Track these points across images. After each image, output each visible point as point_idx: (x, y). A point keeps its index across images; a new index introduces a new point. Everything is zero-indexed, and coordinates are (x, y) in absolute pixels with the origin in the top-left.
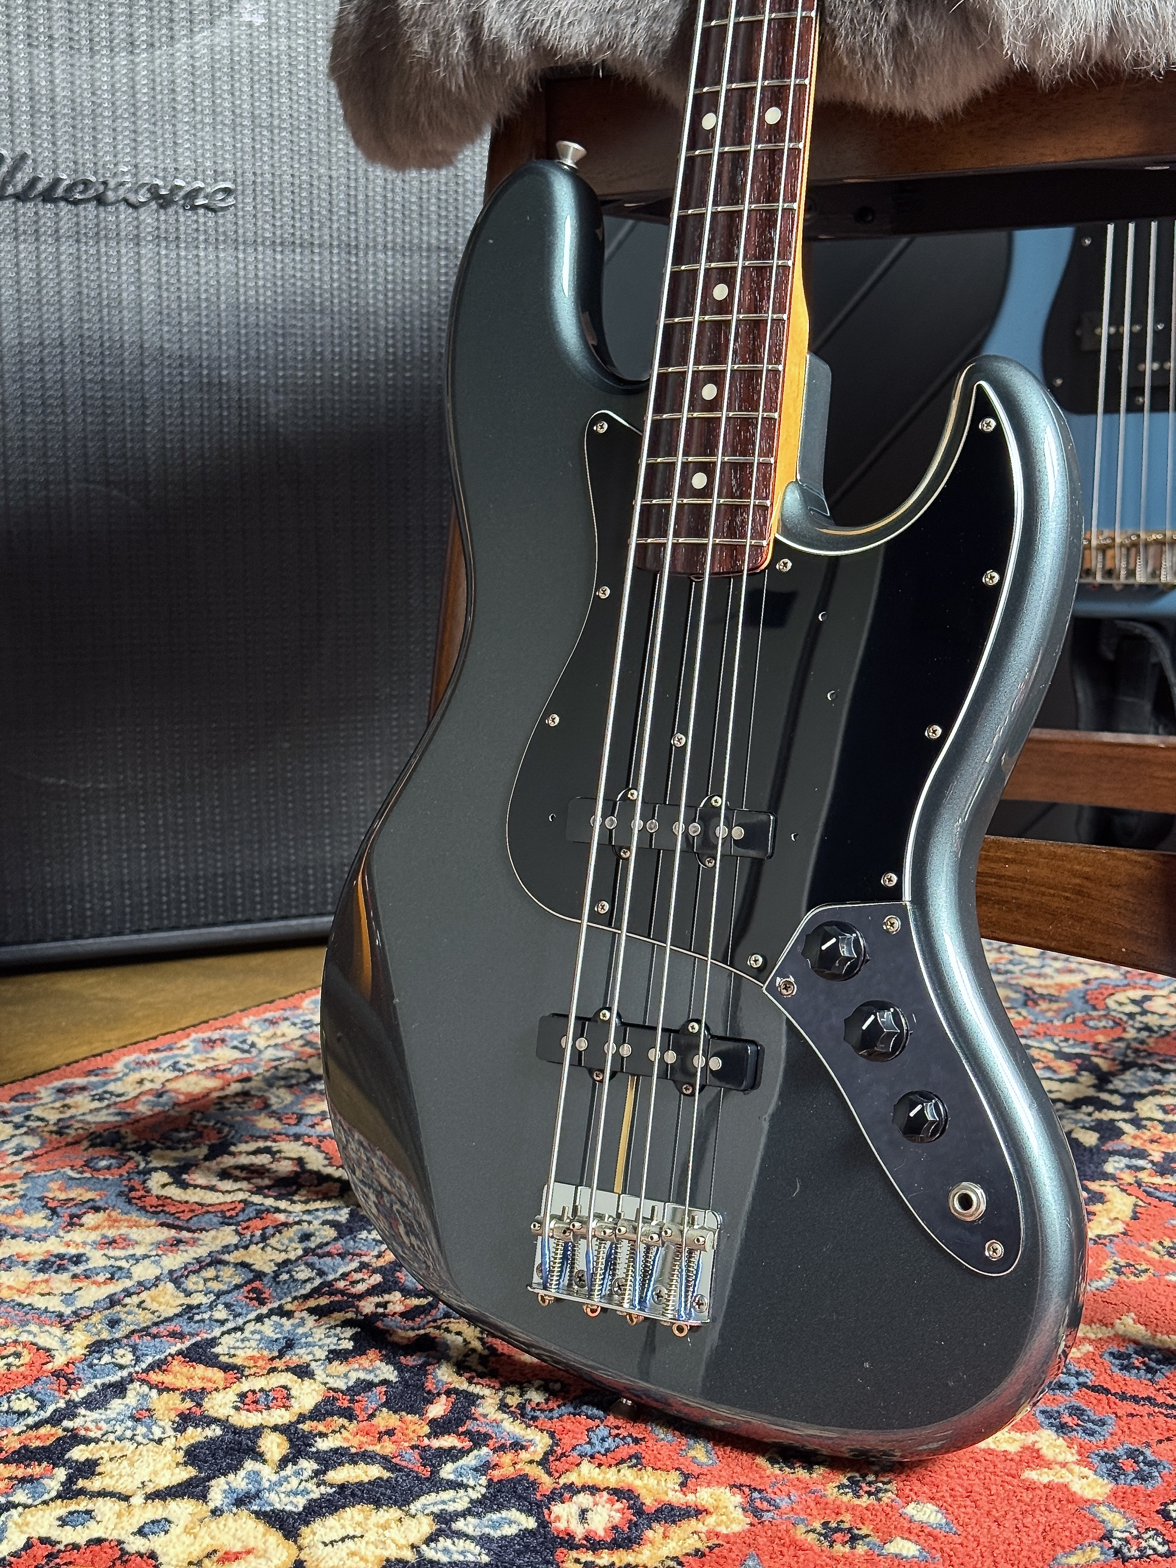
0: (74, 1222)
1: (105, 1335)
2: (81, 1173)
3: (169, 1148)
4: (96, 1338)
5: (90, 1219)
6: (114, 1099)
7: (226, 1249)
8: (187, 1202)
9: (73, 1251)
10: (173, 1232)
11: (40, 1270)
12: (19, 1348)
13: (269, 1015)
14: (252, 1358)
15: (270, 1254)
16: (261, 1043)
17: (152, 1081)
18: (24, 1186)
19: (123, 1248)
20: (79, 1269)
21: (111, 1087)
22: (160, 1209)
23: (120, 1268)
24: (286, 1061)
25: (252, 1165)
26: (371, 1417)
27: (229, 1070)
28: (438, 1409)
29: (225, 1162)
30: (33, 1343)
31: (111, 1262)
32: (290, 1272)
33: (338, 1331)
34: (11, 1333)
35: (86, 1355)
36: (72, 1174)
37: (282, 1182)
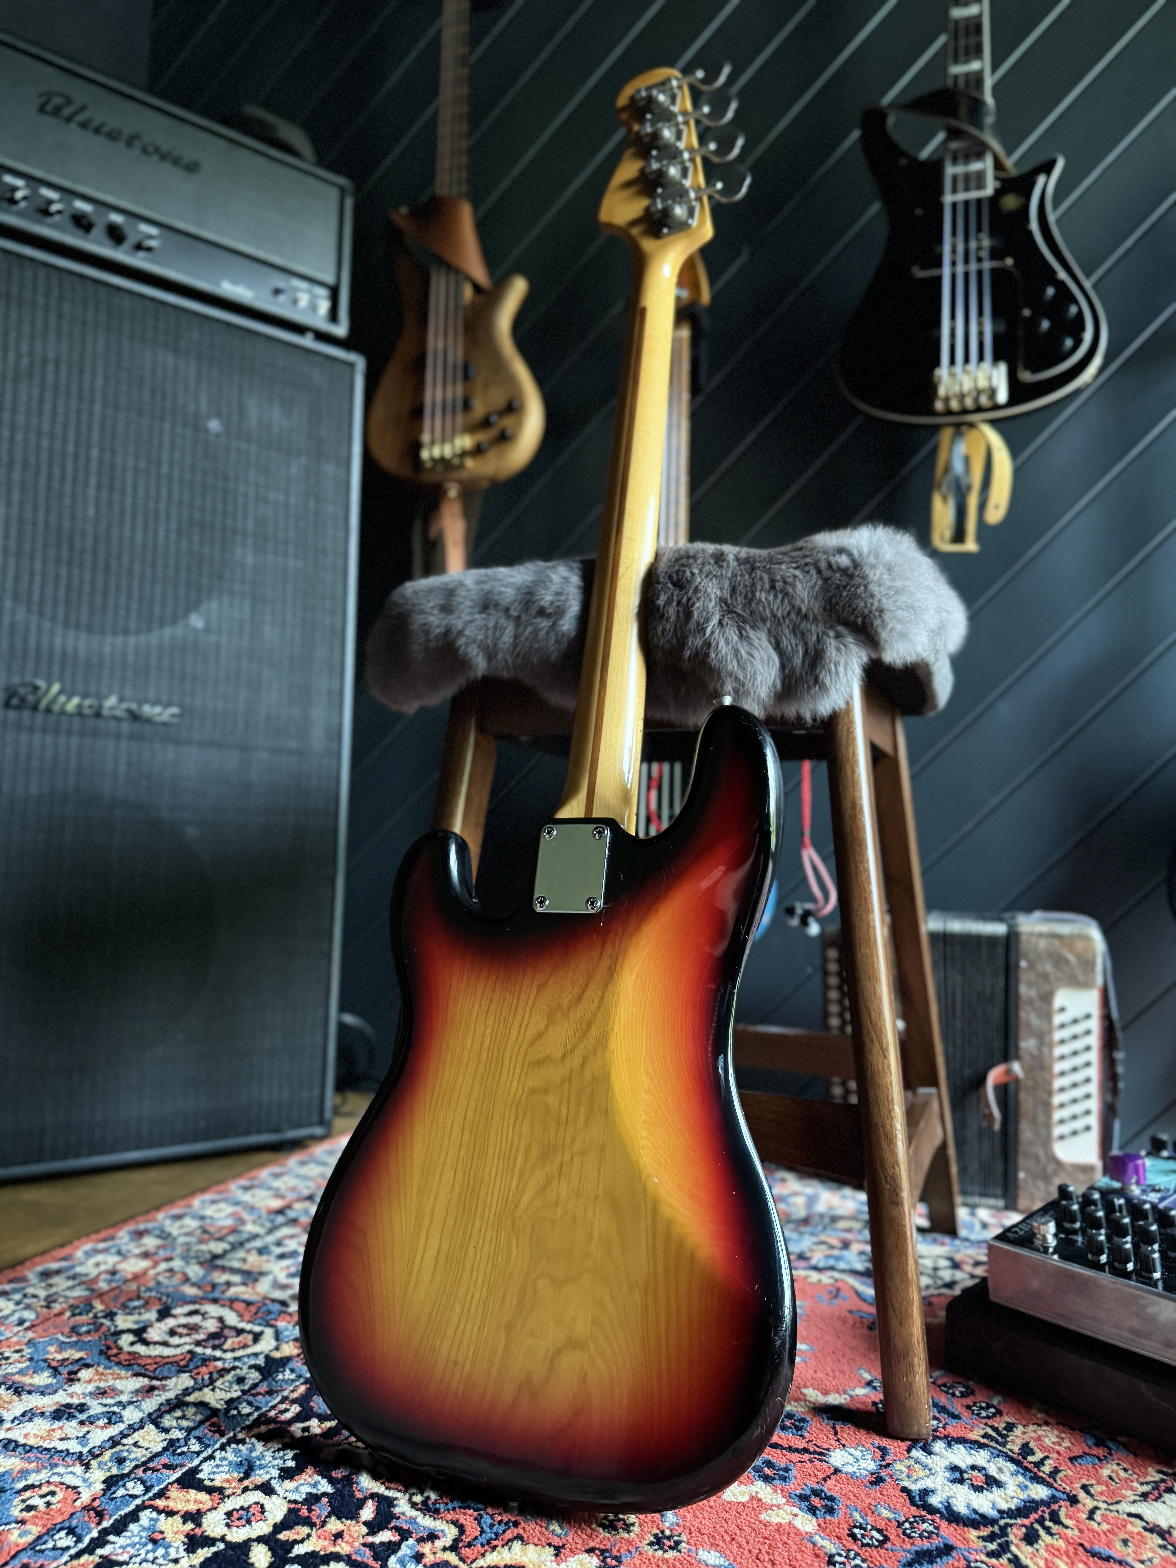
0: (72, 1378)
1: (115, 1471)
2: (68, 1337)
3: (128, 1314)
4: (109, 1474)
5: (84, 1374)
6: (82, 1278)
7: (187, 1392)
8: (151, 1356)
9: (75, 1401)
10: (146, 1381)
11: (55, 1419)
12: (52, 1488)
13: (174, 1211)
14: (226, 1481)
15: (219, 1394)
16: (175, 1232)
17: (106, 1264)
18: (29, 1351)
19: (112, 1397)
20: (83, 1416)
21: (78, 1269)
22: (133, 1362)
23: (114, 1413)
24: (192, 1244)
25: (188, 1324)
26: (324, 1524)
27: (156, 1254)
28: (368, 1512)
29: (170, 1322)
30: (62, 1484)
31: (106, 1409)
32: (236, 1408)
33: (281, 1453)
34: (43, 1476)
35: (105, 1491)
36: (62, 1338)
37: (212, 1336)
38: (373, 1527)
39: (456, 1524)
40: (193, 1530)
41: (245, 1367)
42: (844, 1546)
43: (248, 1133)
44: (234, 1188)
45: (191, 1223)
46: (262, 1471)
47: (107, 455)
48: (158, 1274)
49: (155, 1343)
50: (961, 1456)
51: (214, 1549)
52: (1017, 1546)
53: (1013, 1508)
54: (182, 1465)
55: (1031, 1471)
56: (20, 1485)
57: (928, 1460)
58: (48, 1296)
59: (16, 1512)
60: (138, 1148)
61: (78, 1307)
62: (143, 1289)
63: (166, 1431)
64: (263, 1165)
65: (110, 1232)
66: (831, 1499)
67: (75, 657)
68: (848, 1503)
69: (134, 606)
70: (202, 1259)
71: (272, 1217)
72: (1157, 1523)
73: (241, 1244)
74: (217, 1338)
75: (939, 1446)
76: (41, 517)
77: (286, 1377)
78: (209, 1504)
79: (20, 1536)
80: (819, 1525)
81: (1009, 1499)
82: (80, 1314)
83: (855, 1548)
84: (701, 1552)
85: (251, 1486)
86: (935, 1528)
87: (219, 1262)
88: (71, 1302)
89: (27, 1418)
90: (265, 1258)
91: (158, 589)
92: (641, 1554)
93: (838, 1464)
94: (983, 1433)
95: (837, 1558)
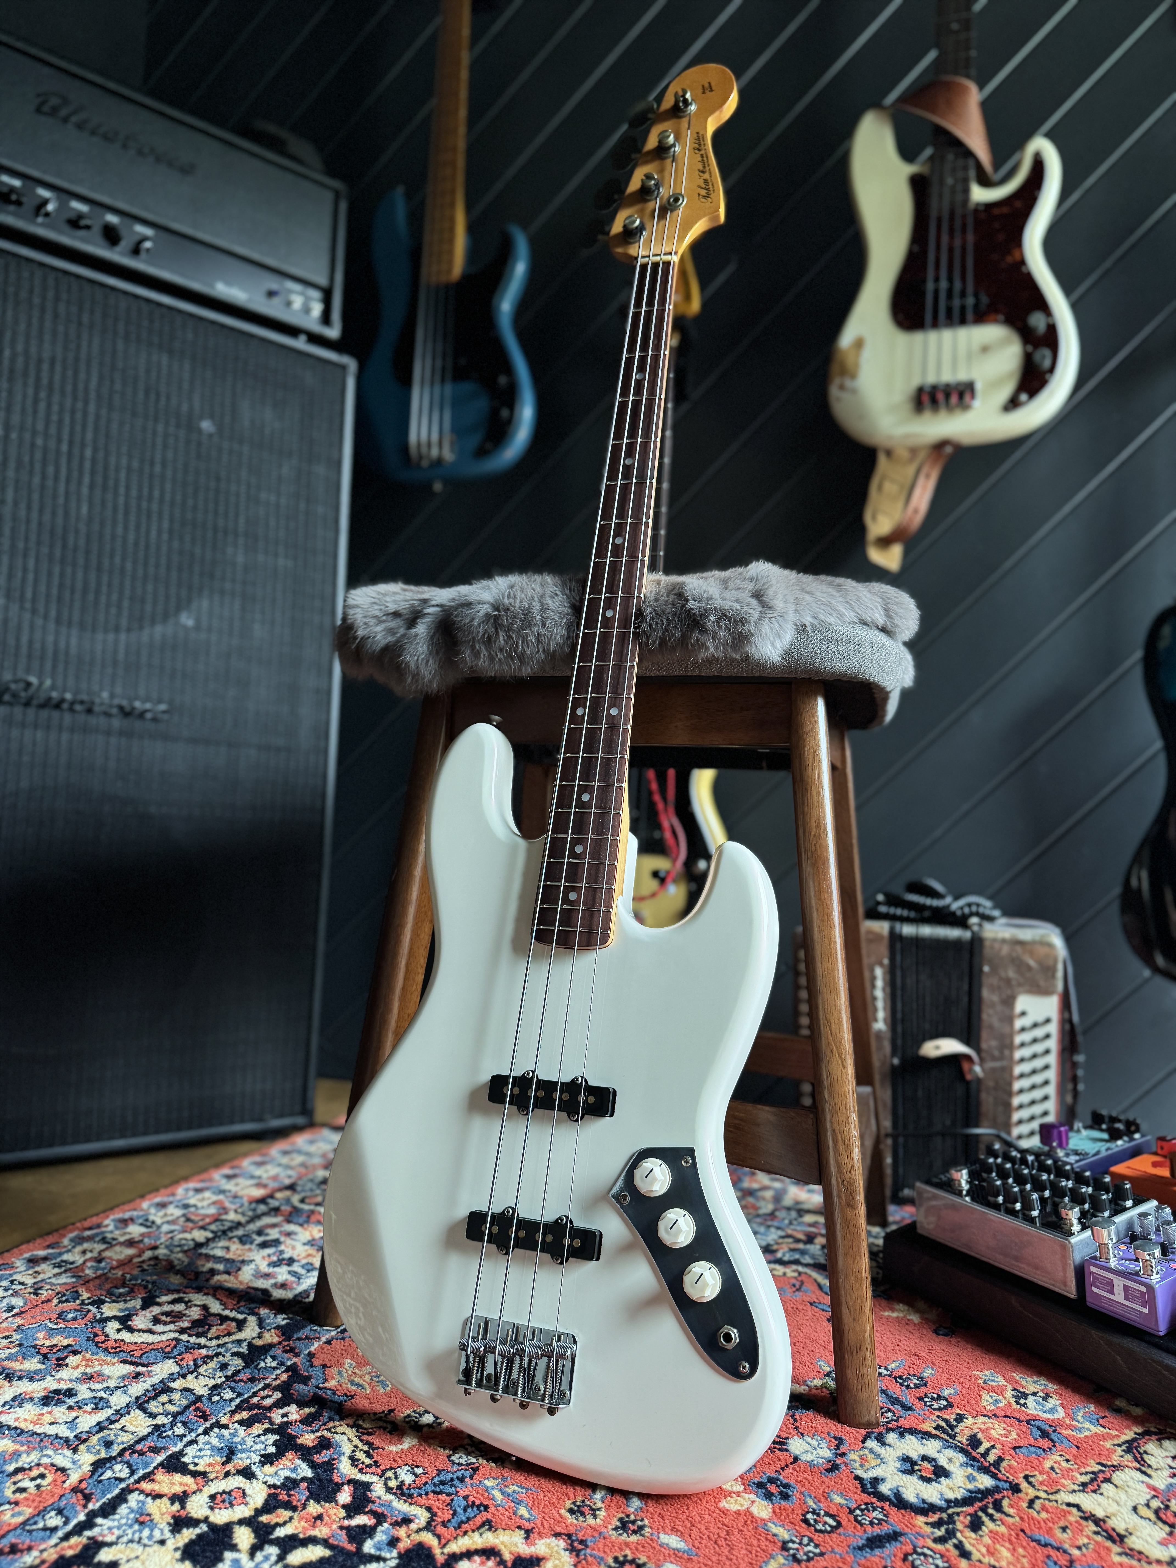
0: (60, 1364)
1: (103, 1455)
2: (56, 1324)
3: (114, 1301)
4: (98, 1457)
5: (72, 1360)
6: (69, 1266)
7: (172, 1378)
8: (136, 1343)
9: (63, 1386)
10: (132, 1368)
11: (44, 1405)
12: (42, 1469)
13: (158, 1200)
14: (210, 1465)
15: (203, 1381)
16: (159, 1221)
17: (91, 1251)
18: (18, 1337)
19: (99, 1382)
20: (71, 1402)
21: (65, 1257)
22: (118, 1349)
23: (101, 1399)
24: (176, 1233)
25: (172, 1311)
26: (304, 1506)
27: (141, 1241)
28: (345, 1496)
29: (156, 1310)
30: (52, 1465)
31: (93, 1394)
32: (219, 1394)
33: (262, 1438)
34: (34, 1457)
35: (93, 1472)
36: (51, 1325)
37: (196, 1323)
38: (352, 1510)
39: (429, 1509)
40: (178, 1511)
41: (228, 1355)
42: (797, 1531)
43: (232, 1122)
44: (217, 1176)
45: (174, 1212)
46: (244, 1455)
47: (101, 455)
48: (143, 1262)
49: (139, 1331)
50: (913, 1447)
51: (198, 1531)
52: (961, 1532)
53: (959, 1497)
54: (166, 1450)
55: (978, 1461)
56: (11, 1468)
57: (882, 1451)
58: (34, 1284)
59: (8, 1493)
60: (123, 1136)
61: (64, 1295)
62: (128, 1276)
63: (153, 1416)
64: (245, 1155)
65: (95, 1220)
66: (787, 1486)
67: (67, 653)
68: (803, 1489)
69: (126, 604)
70: (186, 1248)
71: (253, 1205)
72: (1093, 1513)
73: (224, 1232)
74: (201, 1326)
75: (891, 1437)
76: (35, 515)
77: (269, 1365)
78: (194, 1487)
79: (13, 1516)
80: (774, 1512)
81: (956, 1489)
82: (67, 1301)
83: (808, 1534)
84: (662, 1536)
85: (233, 1471)
86: (885, 1515)
87: (204, 1251)
88: (59, 1289)
89: (17, 1403)
90: (247, 1247)
91: (150, 588)
92: (604, 1538)
93: (797, 1453)
94: (934, 1425)
95: (791, 1545)
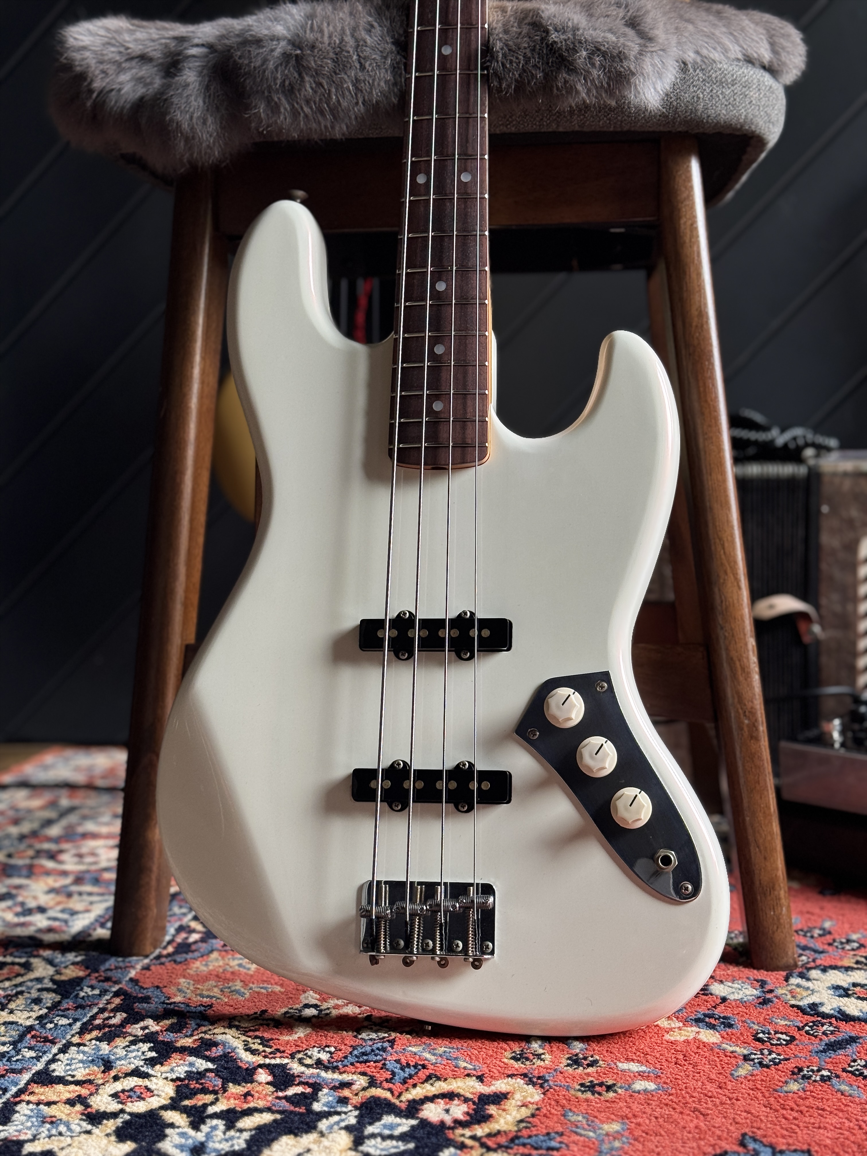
14: (89, 1075)
15: (21, 1014)
26: (224, 1089)
28: (263, 1076)
32: (51, 1022)
39: (364, 1074)
40: (85, 1110)
41: (33, 991)
42: (755, 1047)
46: (124, 1062)
50: (839, 978)
54: (27, 1069)
57: (809, 984)
66: (725, 1018)
68: (743, 1019)
75: (814, 974)
77: (90, 993)
80: (723, 1037)
83: (766, 1047)
84: (620, 1065)
86: (835, 1027)
92: (561, 1073)
93: (724, 995)
94: (854, 961)
95: (753, 1056)
